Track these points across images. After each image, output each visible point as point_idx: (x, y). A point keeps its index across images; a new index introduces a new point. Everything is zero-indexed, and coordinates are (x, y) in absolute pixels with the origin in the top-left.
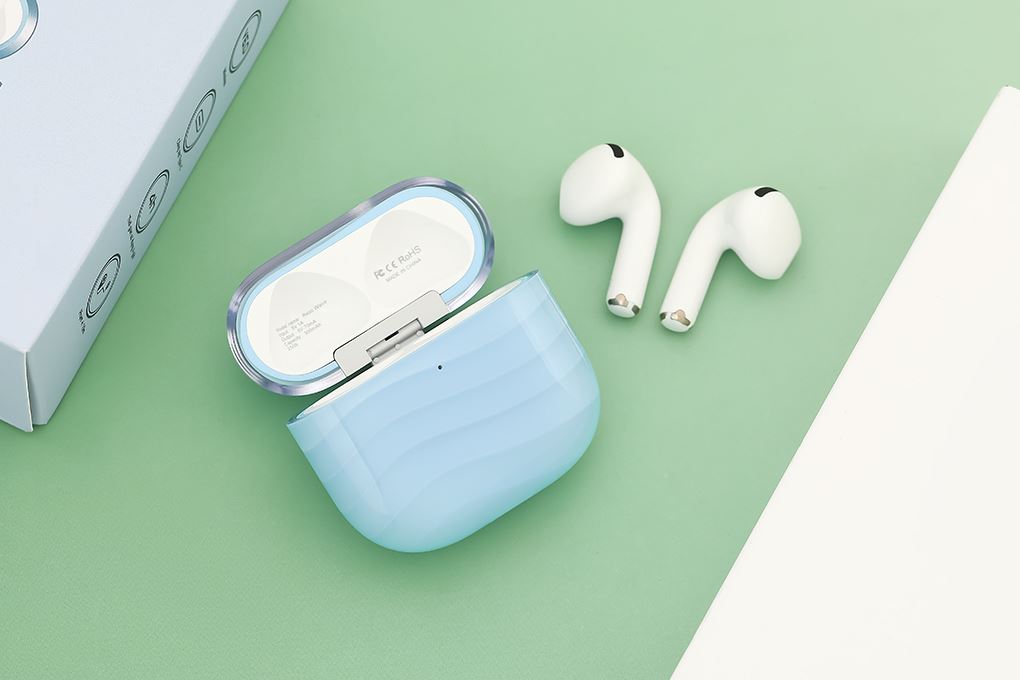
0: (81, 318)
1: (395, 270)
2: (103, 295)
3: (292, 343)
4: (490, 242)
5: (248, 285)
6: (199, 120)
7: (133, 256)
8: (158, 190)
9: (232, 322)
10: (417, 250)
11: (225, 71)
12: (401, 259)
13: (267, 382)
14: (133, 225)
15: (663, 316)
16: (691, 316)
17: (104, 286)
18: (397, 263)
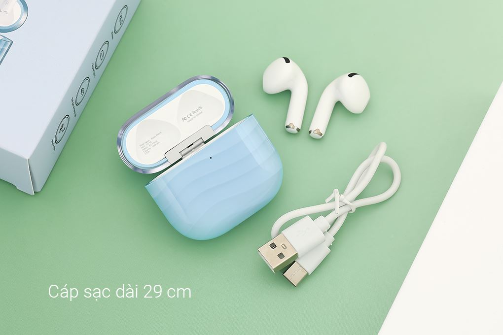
0: (53, 144)
1: (191, 117)
2: (62, 133)
3: (147, 151)
4: (232, 103)
5: (125, 127)
6: (101, 54)
7: (75, 116)
8: (85, 86)
9: (119, 142)
10: (200, 108)
11: (112, 33)
12: (194, 112)
13: (136, 168)
14: (74, 101)
15: (310, 132)
16: (323, 131)
17: (63, 129)
18: (192, 114)
